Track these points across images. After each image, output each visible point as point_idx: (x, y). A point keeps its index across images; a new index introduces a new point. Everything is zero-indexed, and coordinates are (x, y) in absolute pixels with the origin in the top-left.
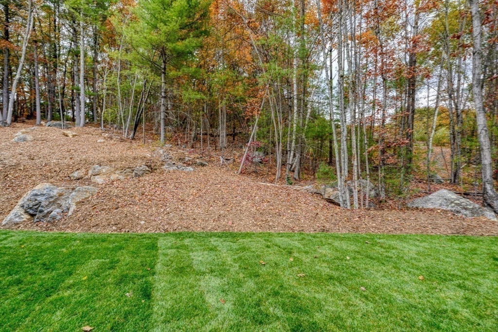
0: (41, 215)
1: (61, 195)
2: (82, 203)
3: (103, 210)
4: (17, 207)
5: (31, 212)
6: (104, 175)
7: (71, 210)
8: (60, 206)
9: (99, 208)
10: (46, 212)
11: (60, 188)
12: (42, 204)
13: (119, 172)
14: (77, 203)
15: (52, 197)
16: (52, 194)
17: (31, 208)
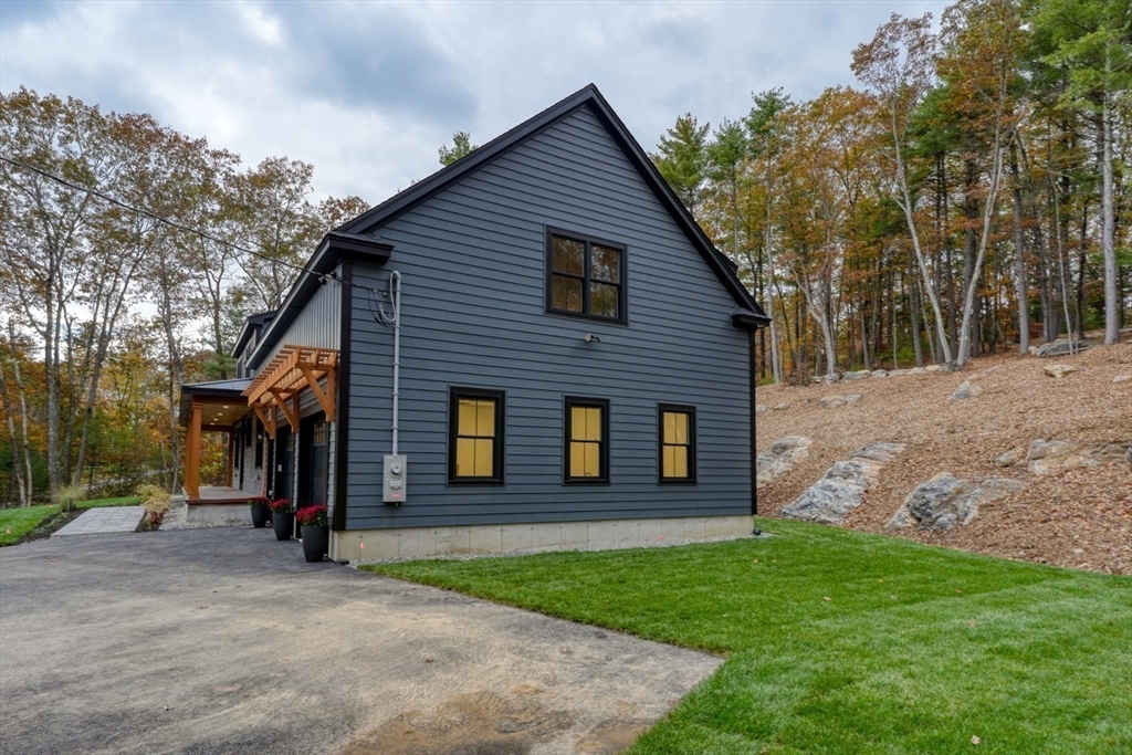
0: (929, 520)
1: (960, 492)
2: (988, 507)
3: (1018, 521)
4: (903, 506)
5: (918, 514)
6: (1052, 458)
7: (970, 517)
8: (955, 509)
9: (1014, 517)
10: (934, 516)
11: (960, 481)
12: (931, 504)
13: (1091, 451)
14: (982, 507)
15: (945, 495)
16: (946, 489)
17: (917, 509)
